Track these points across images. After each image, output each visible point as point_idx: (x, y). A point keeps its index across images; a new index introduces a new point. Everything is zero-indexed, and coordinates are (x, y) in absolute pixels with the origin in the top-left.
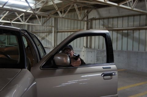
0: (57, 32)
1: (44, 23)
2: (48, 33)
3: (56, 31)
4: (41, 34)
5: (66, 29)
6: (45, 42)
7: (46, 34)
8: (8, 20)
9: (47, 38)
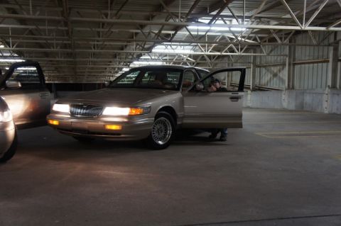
0: (293, 64)
1: (271, 51)
2: (281, 67)
3: (292, 62)
4: (272, 68)
5: (307, 58)
6: (278, 82)
7: (278, 67)
8: (219, 51)
9: (281, 75)
